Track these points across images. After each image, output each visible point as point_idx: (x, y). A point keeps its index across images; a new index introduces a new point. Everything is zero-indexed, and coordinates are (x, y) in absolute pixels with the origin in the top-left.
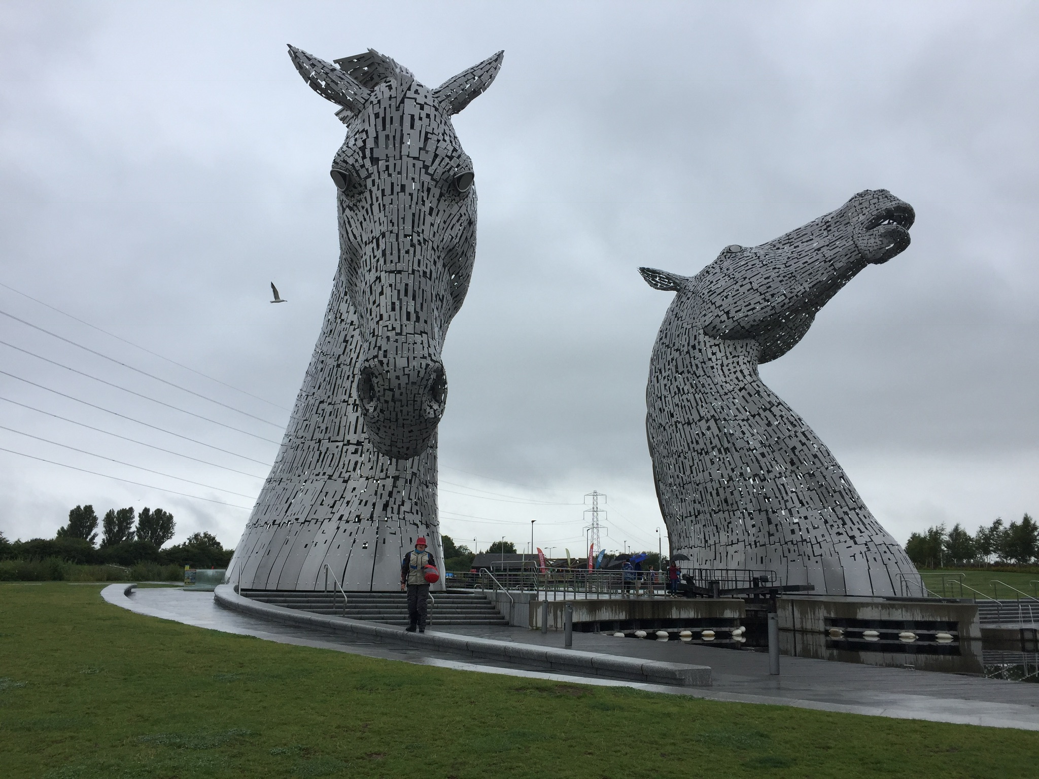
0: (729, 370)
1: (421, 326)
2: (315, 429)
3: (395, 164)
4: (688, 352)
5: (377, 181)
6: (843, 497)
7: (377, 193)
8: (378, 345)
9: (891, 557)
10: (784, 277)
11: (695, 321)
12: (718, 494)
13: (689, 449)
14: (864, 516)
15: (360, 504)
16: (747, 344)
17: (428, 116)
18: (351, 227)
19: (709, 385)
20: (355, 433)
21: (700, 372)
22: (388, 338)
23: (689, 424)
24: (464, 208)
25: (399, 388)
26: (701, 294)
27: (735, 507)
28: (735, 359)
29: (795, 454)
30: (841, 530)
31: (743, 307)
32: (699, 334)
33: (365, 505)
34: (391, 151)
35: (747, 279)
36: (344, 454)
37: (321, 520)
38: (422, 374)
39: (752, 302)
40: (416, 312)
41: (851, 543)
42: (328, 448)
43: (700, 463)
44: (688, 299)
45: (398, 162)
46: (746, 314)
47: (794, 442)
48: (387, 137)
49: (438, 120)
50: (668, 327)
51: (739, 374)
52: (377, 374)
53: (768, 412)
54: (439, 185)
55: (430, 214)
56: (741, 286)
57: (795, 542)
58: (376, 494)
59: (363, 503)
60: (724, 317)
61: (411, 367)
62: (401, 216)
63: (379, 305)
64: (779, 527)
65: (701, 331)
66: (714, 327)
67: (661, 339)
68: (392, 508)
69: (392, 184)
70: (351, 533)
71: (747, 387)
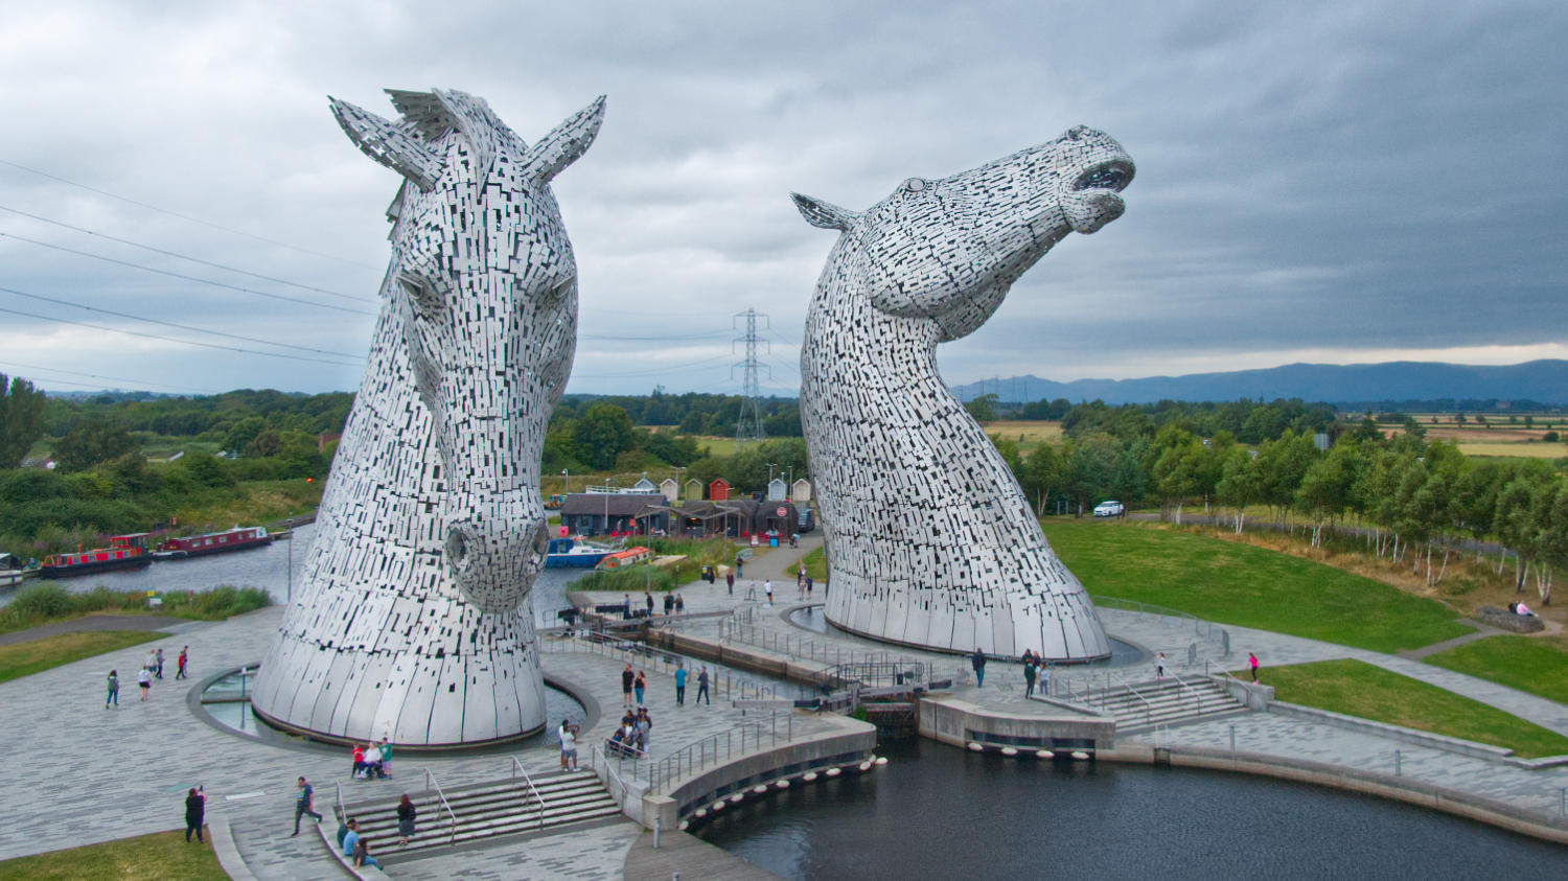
0: (900, 358)
1: (518, 480)
2: (374, 523)
3: (480, 280)
4: (851, 329)
5: (459, 299)
6: (1021, 534)
7: (460, 315)
8: (471, 505)
9: (1068, 609)
10: (973, 242)
11: (861, 286)
12: (881, 517)
13: (849, 455)
14: (1044, 558)
15: (442, 632)
16: (923, 326)
17: (517, 209)
18: (426, 340)
19: (875, 377)
20: (430, 538)
21: (864, 359)
22: (482, 497)
23: (850, 423)
24: (564, 311)
25: (497, 552)
26: (870, 251)
27: (899, 536)
28: (909, 345)
29: (972, 478)
30: (1016, 576)
31: (920, 281)
32: (866, 305)
33: (449, 634)
34: (474, 262)
35: (927, 240)
36: (417, 564)
37: (394, 651)
38: (521, 537)
39: (932, 275)
40: (514, 464)
41: (1025, 593)
42: (394, 554)
43: (861, 475)
44: (855, 250)
45: (484, 277)
46: (923, 290)
47: (971, 463)
48: (469, 240)
49: (529, 211)
50: (829, 284)
51: (912, 366)
52: (470, 538)
53: (943, 420)
54: (535, 298)
55: (525, 336)
56: (920, 249)
57: (964, 588)
58: (461, 621)
59: (446, 632)
60: (896, 290)
61: (510, 530)
62: (491, 347)
63: (468, 456)
64: (948, 567)
65: (869, 302)
66: (884, 301)
67: (819, 298)
68: (482, 638)
69: (479, 307)
70: (434, 673)
71: (921, 384)
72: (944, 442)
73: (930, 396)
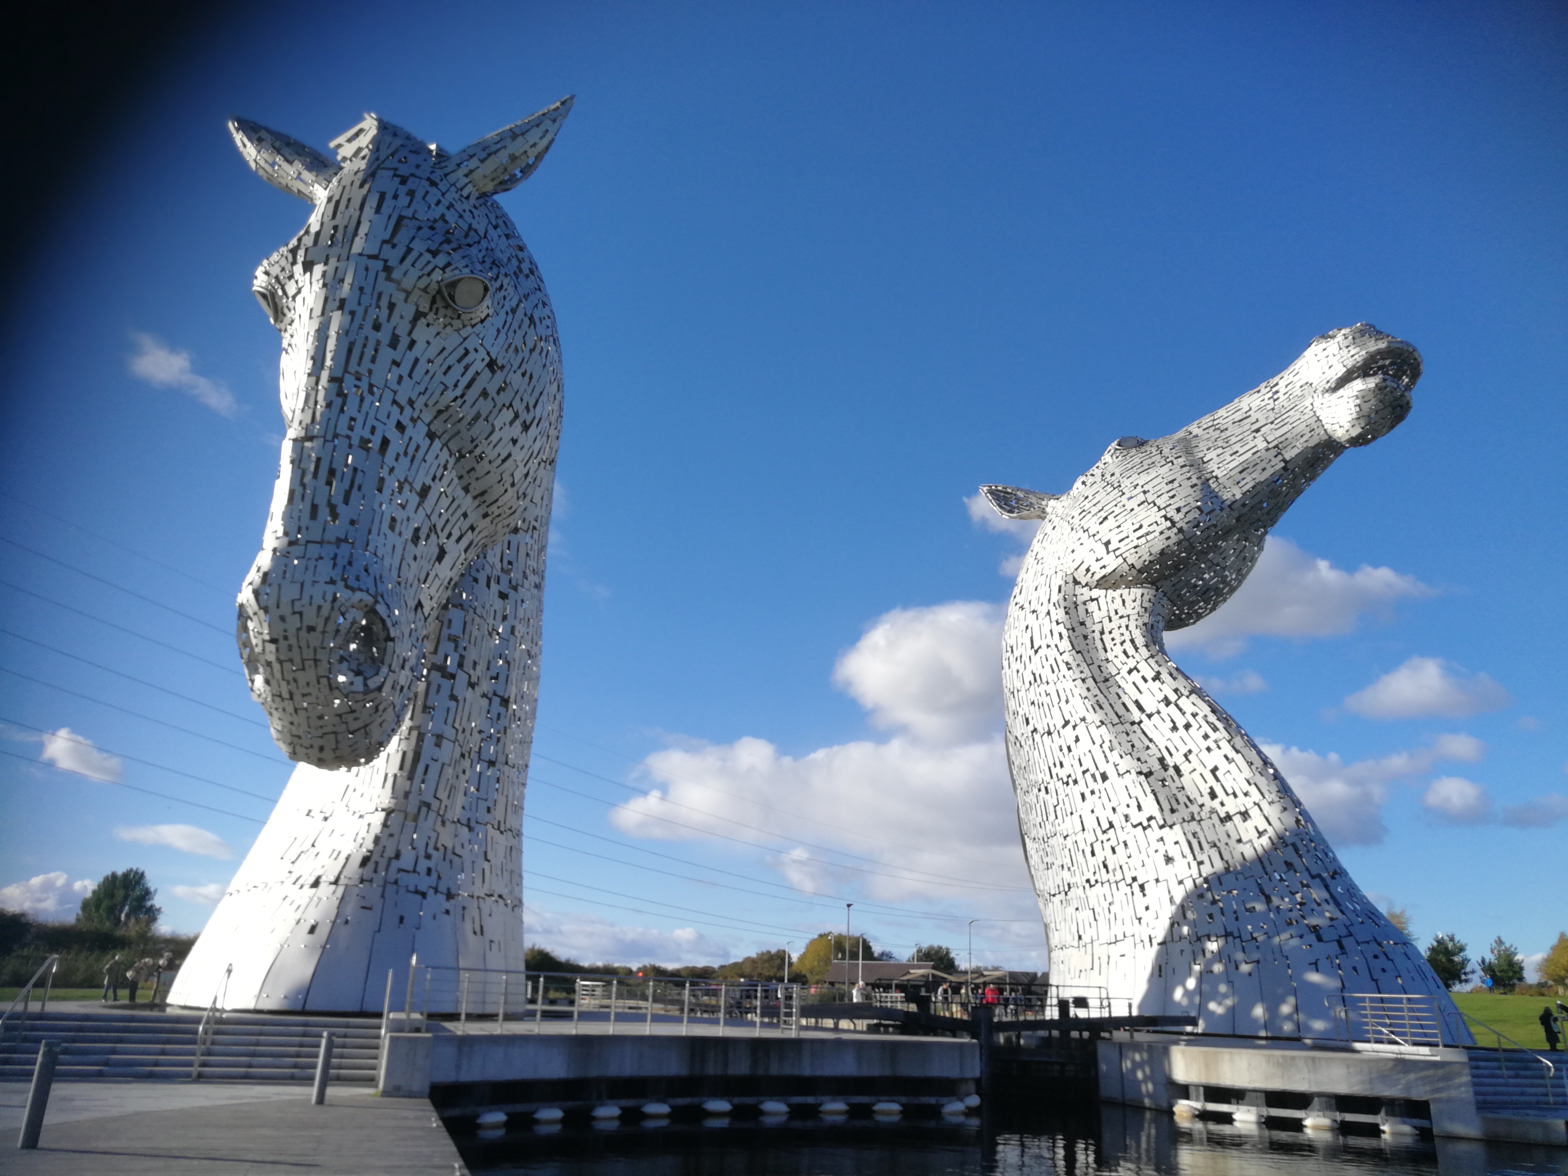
3: (337, 268)
5: (307, 297)
6: (1299, 854)
9: (1388, 966)
17: (411, 192)
29: (1217, 780)
30: (1295, 915)
34: (335, 250)
38: (325, 613)
40: (331, 506)
41: (1310, 939)
44: (1055, 528)
45: (342, 265)
55: (392, 346)
57: (1213, 938)
62: (330, 347)
65: (1070, 578)
69: (326, 299)
71: (1142, 666)
72: (1175, 736)
73: (1154, 679)
